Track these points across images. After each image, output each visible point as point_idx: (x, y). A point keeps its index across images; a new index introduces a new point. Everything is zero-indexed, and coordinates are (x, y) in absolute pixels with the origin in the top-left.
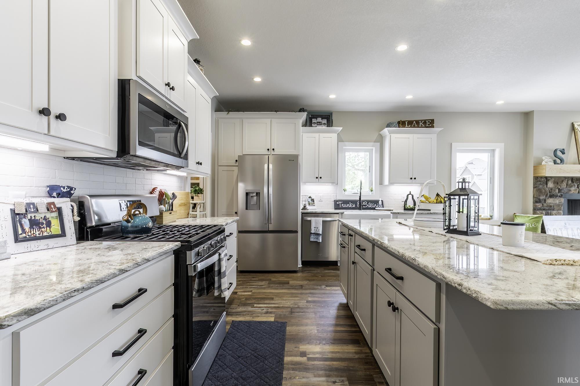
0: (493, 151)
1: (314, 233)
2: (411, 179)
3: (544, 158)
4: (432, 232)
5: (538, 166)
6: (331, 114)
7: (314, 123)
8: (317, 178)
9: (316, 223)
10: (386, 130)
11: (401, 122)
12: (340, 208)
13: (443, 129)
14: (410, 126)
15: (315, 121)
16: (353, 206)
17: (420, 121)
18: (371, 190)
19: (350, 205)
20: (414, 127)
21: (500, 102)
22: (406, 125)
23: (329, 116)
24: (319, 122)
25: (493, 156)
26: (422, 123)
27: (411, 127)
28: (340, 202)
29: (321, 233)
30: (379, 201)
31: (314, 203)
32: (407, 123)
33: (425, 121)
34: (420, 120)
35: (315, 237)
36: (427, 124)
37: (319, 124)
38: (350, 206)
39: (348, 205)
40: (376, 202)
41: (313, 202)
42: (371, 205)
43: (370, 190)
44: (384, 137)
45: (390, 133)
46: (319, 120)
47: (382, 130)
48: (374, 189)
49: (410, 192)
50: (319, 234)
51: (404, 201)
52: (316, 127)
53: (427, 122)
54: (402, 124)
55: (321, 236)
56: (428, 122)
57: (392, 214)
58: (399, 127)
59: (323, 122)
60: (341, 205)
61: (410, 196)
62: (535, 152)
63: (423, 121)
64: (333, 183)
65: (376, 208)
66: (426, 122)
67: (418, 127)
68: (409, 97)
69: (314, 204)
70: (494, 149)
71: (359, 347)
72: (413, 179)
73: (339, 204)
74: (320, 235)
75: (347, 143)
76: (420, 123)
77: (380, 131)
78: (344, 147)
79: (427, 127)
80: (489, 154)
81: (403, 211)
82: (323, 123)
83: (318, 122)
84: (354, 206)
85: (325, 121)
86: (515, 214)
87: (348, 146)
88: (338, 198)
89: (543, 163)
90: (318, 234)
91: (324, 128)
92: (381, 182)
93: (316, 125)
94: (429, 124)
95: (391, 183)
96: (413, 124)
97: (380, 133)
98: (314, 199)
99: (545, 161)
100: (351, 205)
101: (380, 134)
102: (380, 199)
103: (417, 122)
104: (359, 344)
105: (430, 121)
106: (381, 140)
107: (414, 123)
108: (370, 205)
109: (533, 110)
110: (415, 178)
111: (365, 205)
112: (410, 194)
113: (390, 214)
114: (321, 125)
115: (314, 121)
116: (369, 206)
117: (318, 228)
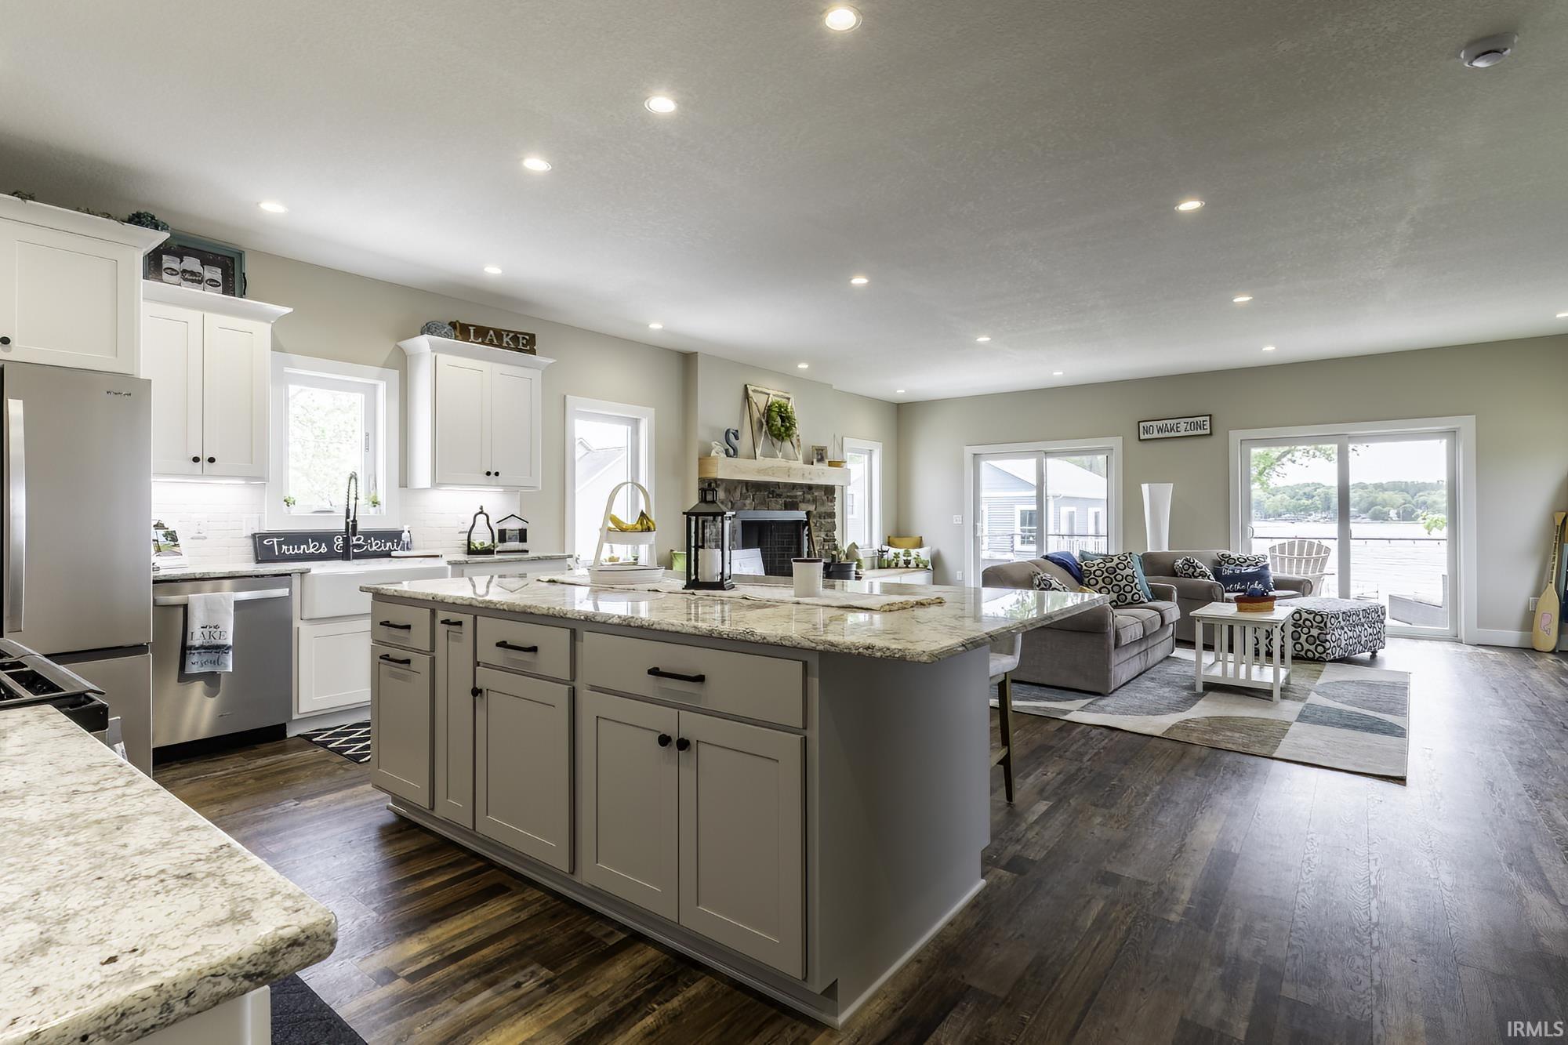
0: (635, 423)
1: (202, 647)
2: (488, 474)
3: (713, 444)
4: (657, 591)
5: (705, 458)
6: (241, 255)
7: (168, 271)
8: (196, 460)
9: (210, 609)
10: (424, 342)
11: (458, 325)
12: (275, 558)
13: (555, 361)
14: (480, 340)
15: (176, 266)
16: (321, 550)
17: (505, 334)
18: (373, 503)
19: (311, 546)
20: (491, 344)
21: (655, 326)
22: (472, 337)
23: (232, 260)
24: (192, 273)
25: (636, 432)
26: (510, 339)
27: (483, 343)
28: (275, 540)
29: (230, 642)
30: (403, 531)
31: (175, 545)
32: (472, 331)
33: (516, 336)
34: (505, 331)
35: (206, 657)
36: (521, 344)
37: (194, 278)
38: (312, 550)
39: (302, 547)
40: (395, 536)
41: (173, 543)
42: (377, 544)
43: (371, 503)
44: (410, 356)
45: (434, 348)
46: (192, 264)
47: (408, 339)
48: (381, 498)
49: (481, 508)
50: (225, 646)
51: (466, 532)
52: (180, 285)
53: (521, 339)
54: (461, 330)
55: (231, 653)
56: (524, 338)
57: (450, 567)
58: (455, 339)
59: (208, 275)
60: (280, 548)
61: (481, 519)
62: (701, 434)
63: (511, 335)
64: (248, 478)
65: (393, 554)
66: (518, 338)
67: (500, 346)
68: (493, 270)
69: (176, 549)
70: (637, 419)
71: (512, 896)
72: (492, 475)
73: (273, 544)
74: (229, 648)
75: (294, 357)
76: (505, 336)
77: (400, 341)
78: (287, 370)
79: (520, 350)
80: (630, 428)
81: (463, 557)
82: (206, 279)
83: (185, 271)
84: (324, 549)
85: (216, 274)
86: (672, 551)
87: (302, 366)
88: (266, 528)
89: (713, 453)
90: (220, 649)
91: (215, 295)
92: (404, 480)
93: (176, 279)
94: (524, 343)
95: (436, 483)
96: (489, 337)
97: (399, 344)
98: (174, 531)
99: (716, 449)
100: (315, 546)
101: (399, 347)
102: (406, 528)
103: (499, 334)
104: (508, 889)
105: (527, 337)
106: (402, 365)
107: (491, 336)
108: (374, 544)
109: (695, 351)
110: (497, 474)
111: (359, 546)
112: (481, 513)
113: (445, 567)
114: (200, 282)
115: (168, 261)
116: (371, 547)
117: (215, 627)
